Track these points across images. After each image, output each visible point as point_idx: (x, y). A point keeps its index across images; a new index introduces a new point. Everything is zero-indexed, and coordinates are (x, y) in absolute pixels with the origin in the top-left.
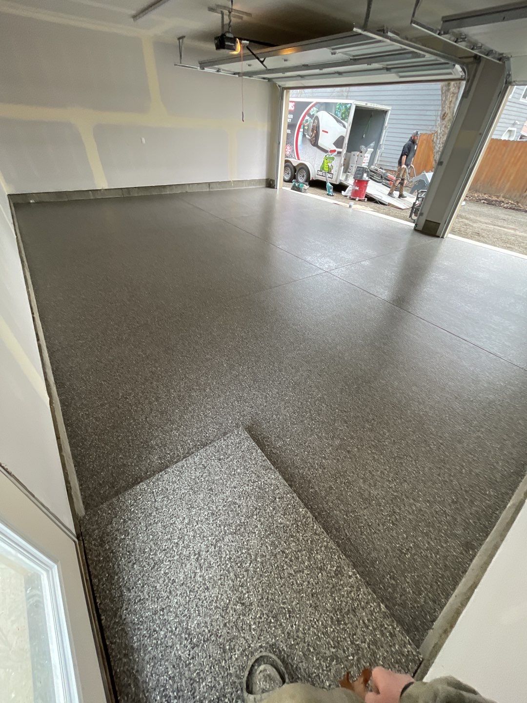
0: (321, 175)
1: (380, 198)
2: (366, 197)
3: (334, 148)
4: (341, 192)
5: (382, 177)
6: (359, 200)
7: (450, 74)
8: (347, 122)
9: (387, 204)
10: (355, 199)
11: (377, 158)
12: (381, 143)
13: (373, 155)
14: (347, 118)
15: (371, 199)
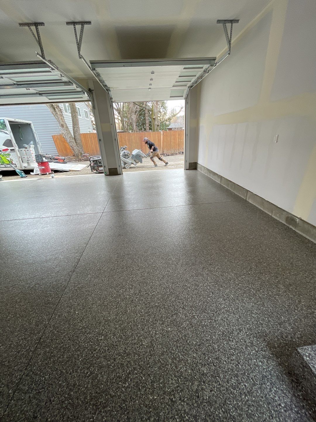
0: (4, 167)
1: (62, 169)
2: (52, 171)
3: (6, 148)
4: (30, 174)
5: (51, 159)
6: (49, 174)
7: (82, 98)
8: (7, 130)
9: (69, 171)
10: (46, 174)
11: (40, 149)
12: (37, 141)
13: (36, 148)
14: (6, 128)
15: (56, 171)
